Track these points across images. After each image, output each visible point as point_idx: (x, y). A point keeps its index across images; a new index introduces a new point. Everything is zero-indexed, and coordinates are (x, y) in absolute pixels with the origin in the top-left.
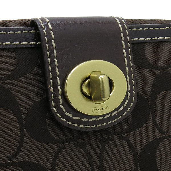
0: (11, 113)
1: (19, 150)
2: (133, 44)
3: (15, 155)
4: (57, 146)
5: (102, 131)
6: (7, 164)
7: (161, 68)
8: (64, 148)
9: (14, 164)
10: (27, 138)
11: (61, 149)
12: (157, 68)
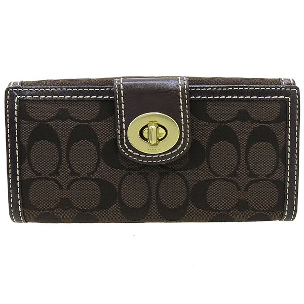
0: (92, 145)
1: (96, 170)
2: (191, 101)
3: (92, 173)
4: (124, 172)
5: (161, 166)
6: (87, 178)
7: (220, 122)
8: (130, 174)
9: (92, 179)
10: (102, 163)
11: (127, 174)
12: (216, 122)
